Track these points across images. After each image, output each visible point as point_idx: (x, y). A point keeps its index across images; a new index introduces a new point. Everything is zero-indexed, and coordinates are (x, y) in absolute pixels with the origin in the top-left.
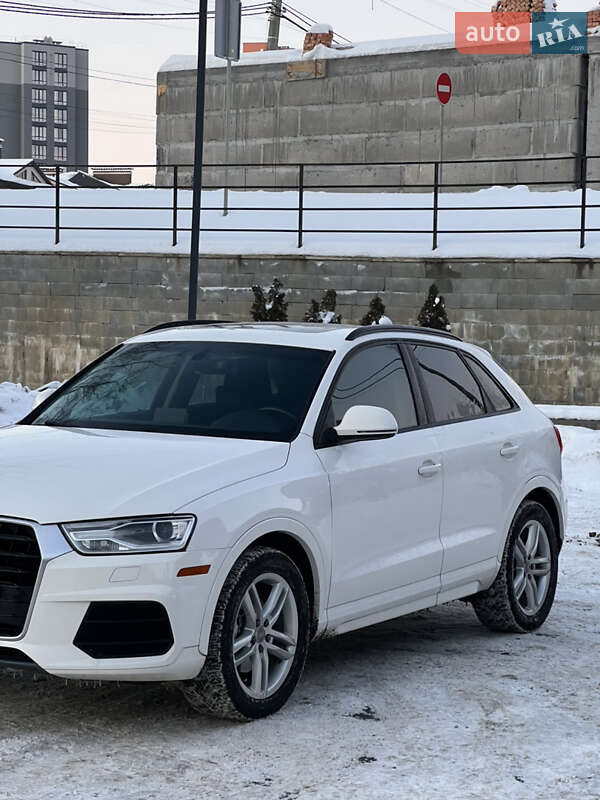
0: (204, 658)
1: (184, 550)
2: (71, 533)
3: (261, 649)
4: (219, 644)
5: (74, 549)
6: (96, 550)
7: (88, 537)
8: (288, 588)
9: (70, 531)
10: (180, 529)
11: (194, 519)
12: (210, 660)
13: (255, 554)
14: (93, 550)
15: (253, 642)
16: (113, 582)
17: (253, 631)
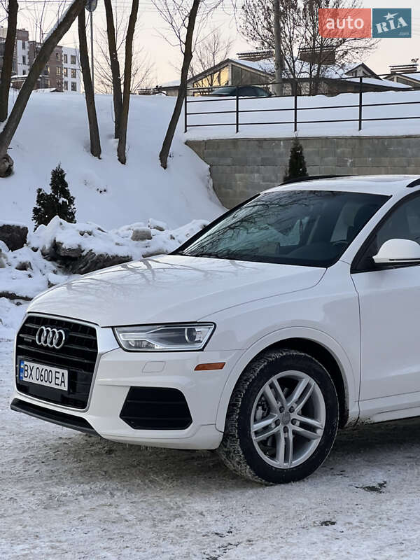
0: (222, 434)
1: (202, 350)
2: (121, 335)
3: (286, 430)
4: (237, 424)
5: (121, 346)
6: (138, 348)
7: (132, 337)
8: (313, 383)
9: (120, 332)
10: (202, 333)
11: (213, 326)
12: (227, 436)
13: (276, 355)
14: (136, 347)
15: (277, 423)
16: (145, 372)
17: (277, 415)
